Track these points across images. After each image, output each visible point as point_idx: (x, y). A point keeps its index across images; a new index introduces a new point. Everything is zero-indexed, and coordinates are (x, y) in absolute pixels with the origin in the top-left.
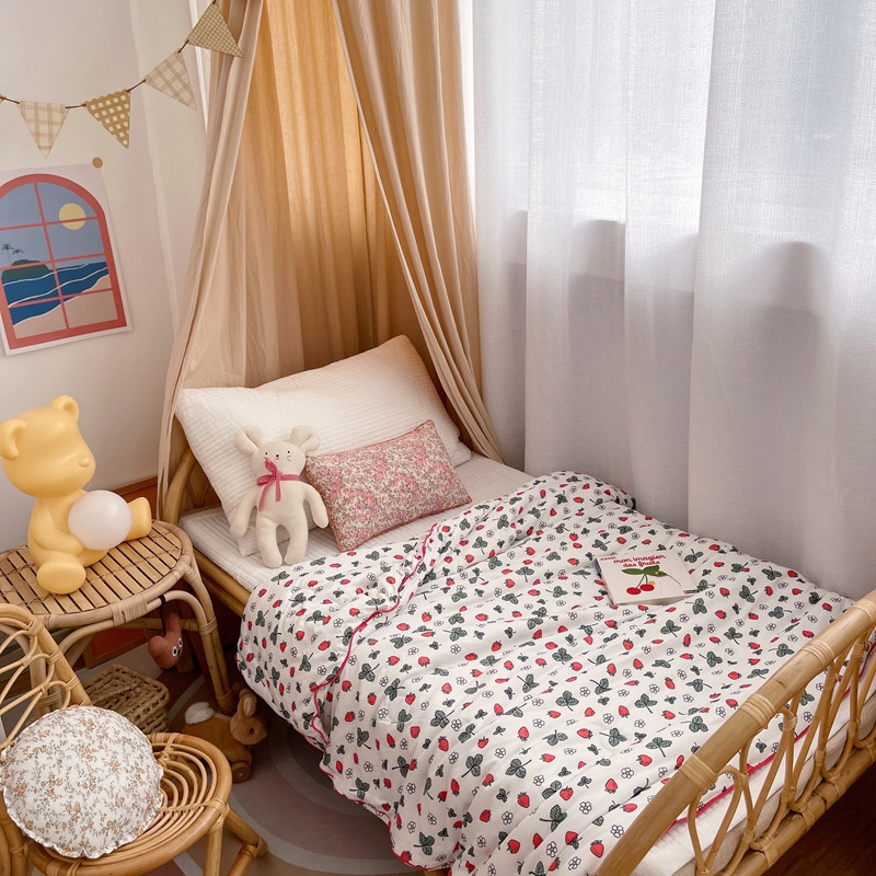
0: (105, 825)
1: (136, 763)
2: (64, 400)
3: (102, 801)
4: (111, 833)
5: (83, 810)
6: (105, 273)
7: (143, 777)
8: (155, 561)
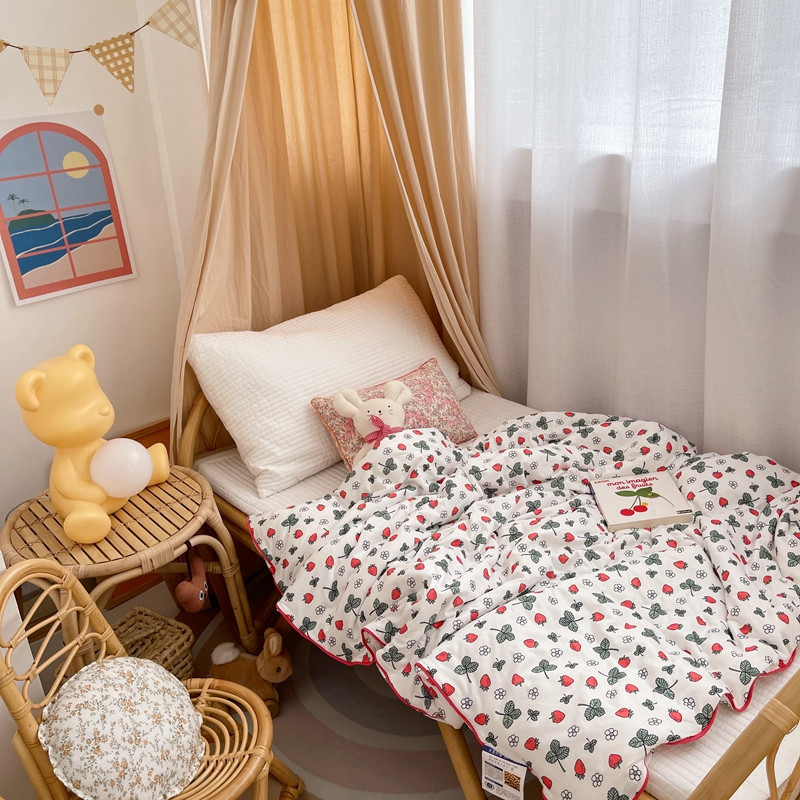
0: (152, 779)
1: (177, 714)
2: (80, 350)
3: (149, 755)
4: (159, 787)
5: (130, 766)
6: (110, 221)
7: (186, 727)
8: (177, 507)
